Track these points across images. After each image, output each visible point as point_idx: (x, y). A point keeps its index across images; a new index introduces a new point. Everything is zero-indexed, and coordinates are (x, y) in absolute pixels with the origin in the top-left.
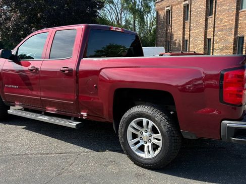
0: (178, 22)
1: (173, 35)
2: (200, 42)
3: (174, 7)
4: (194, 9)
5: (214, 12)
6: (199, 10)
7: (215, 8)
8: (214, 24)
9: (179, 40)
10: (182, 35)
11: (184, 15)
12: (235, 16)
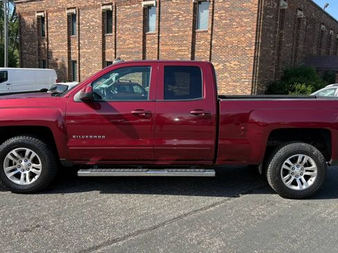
0: (59, 35)
1: (51, 52)
2: (96, 65)
3: (50, 14)
4: (84, 22)
5: (114, 30)
6: (92, 24)
7: (115, 25)
8: (115, 44)
9: (63, 61)
10: (67, 54)
11: (69, 27)
12: (141, 38)
